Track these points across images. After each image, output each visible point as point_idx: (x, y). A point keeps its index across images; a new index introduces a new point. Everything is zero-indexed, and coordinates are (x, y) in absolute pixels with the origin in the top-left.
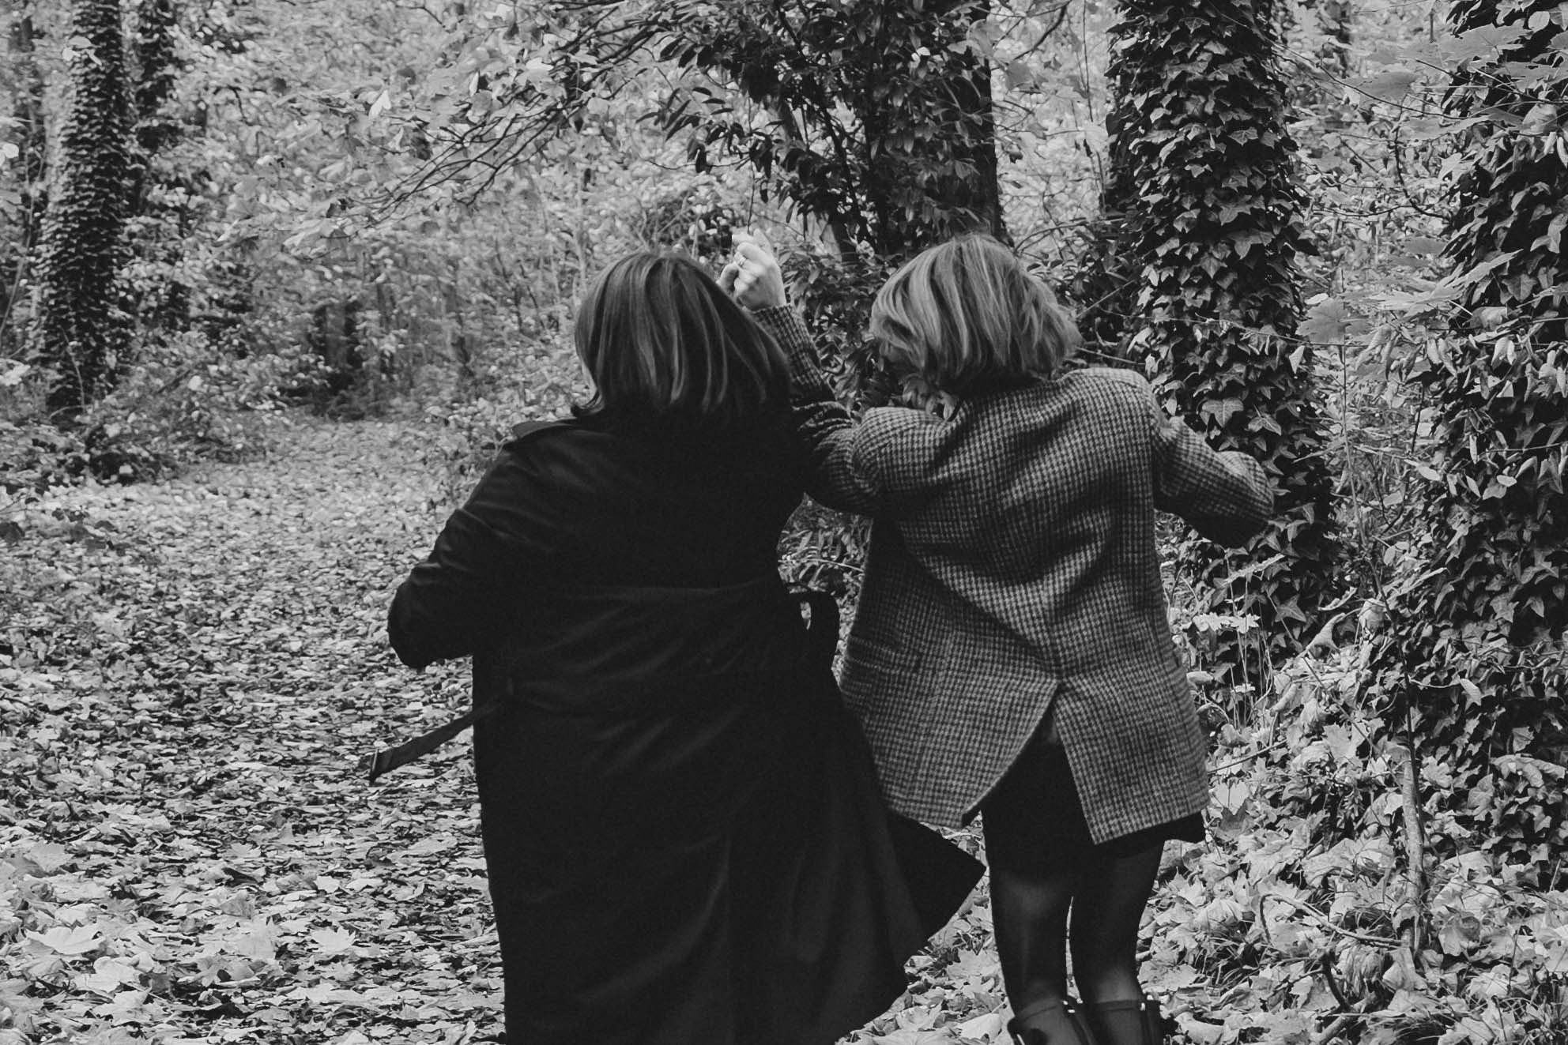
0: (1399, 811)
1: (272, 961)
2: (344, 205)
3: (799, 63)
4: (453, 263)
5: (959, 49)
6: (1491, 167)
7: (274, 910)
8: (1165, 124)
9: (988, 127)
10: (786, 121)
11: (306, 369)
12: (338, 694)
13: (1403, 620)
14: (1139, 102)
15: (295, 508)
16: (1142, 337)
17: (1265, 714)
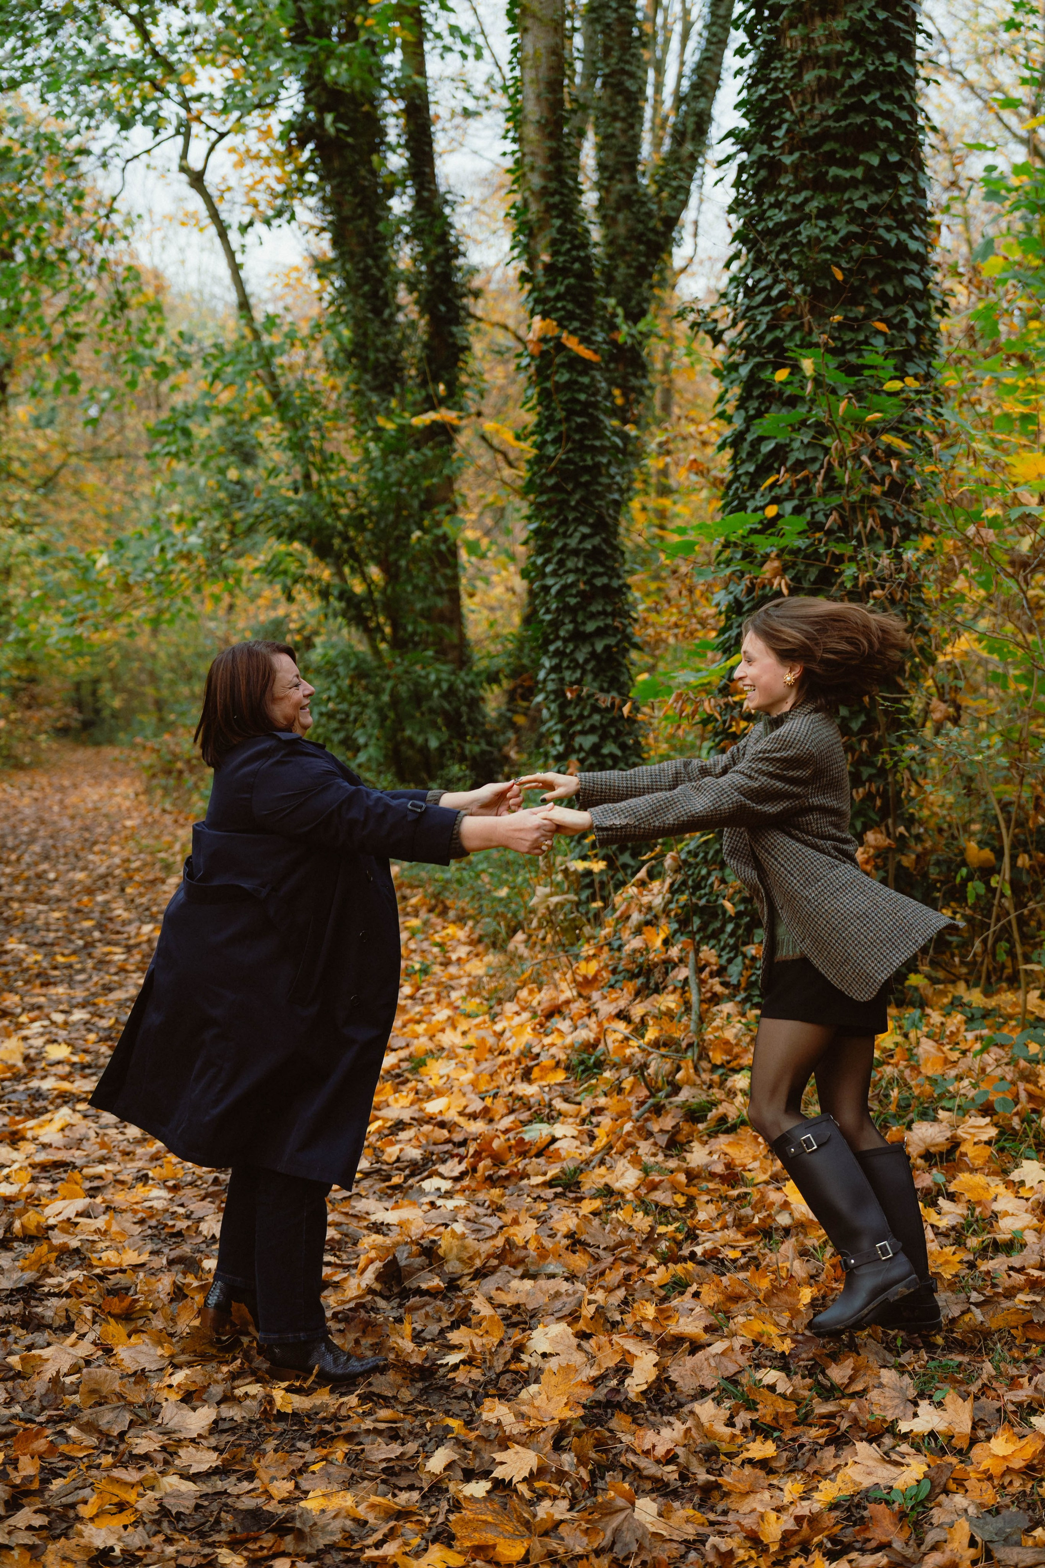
0: (686, 979)
1: (20, 1064)
2: (82, 620)
3: (346, 539)
4: (154, 656)
5: (439, 532)
6: (744, 599)
7: (25, 1033)
8: (554, 573)
9: (455, 578)
10: (340, 573)
11: (67, 716)
12: (74, 904)
13: (690, 865)
14: (540, 561)
15: (58, 797)
16: (540, 698)
17: (610, 919)
